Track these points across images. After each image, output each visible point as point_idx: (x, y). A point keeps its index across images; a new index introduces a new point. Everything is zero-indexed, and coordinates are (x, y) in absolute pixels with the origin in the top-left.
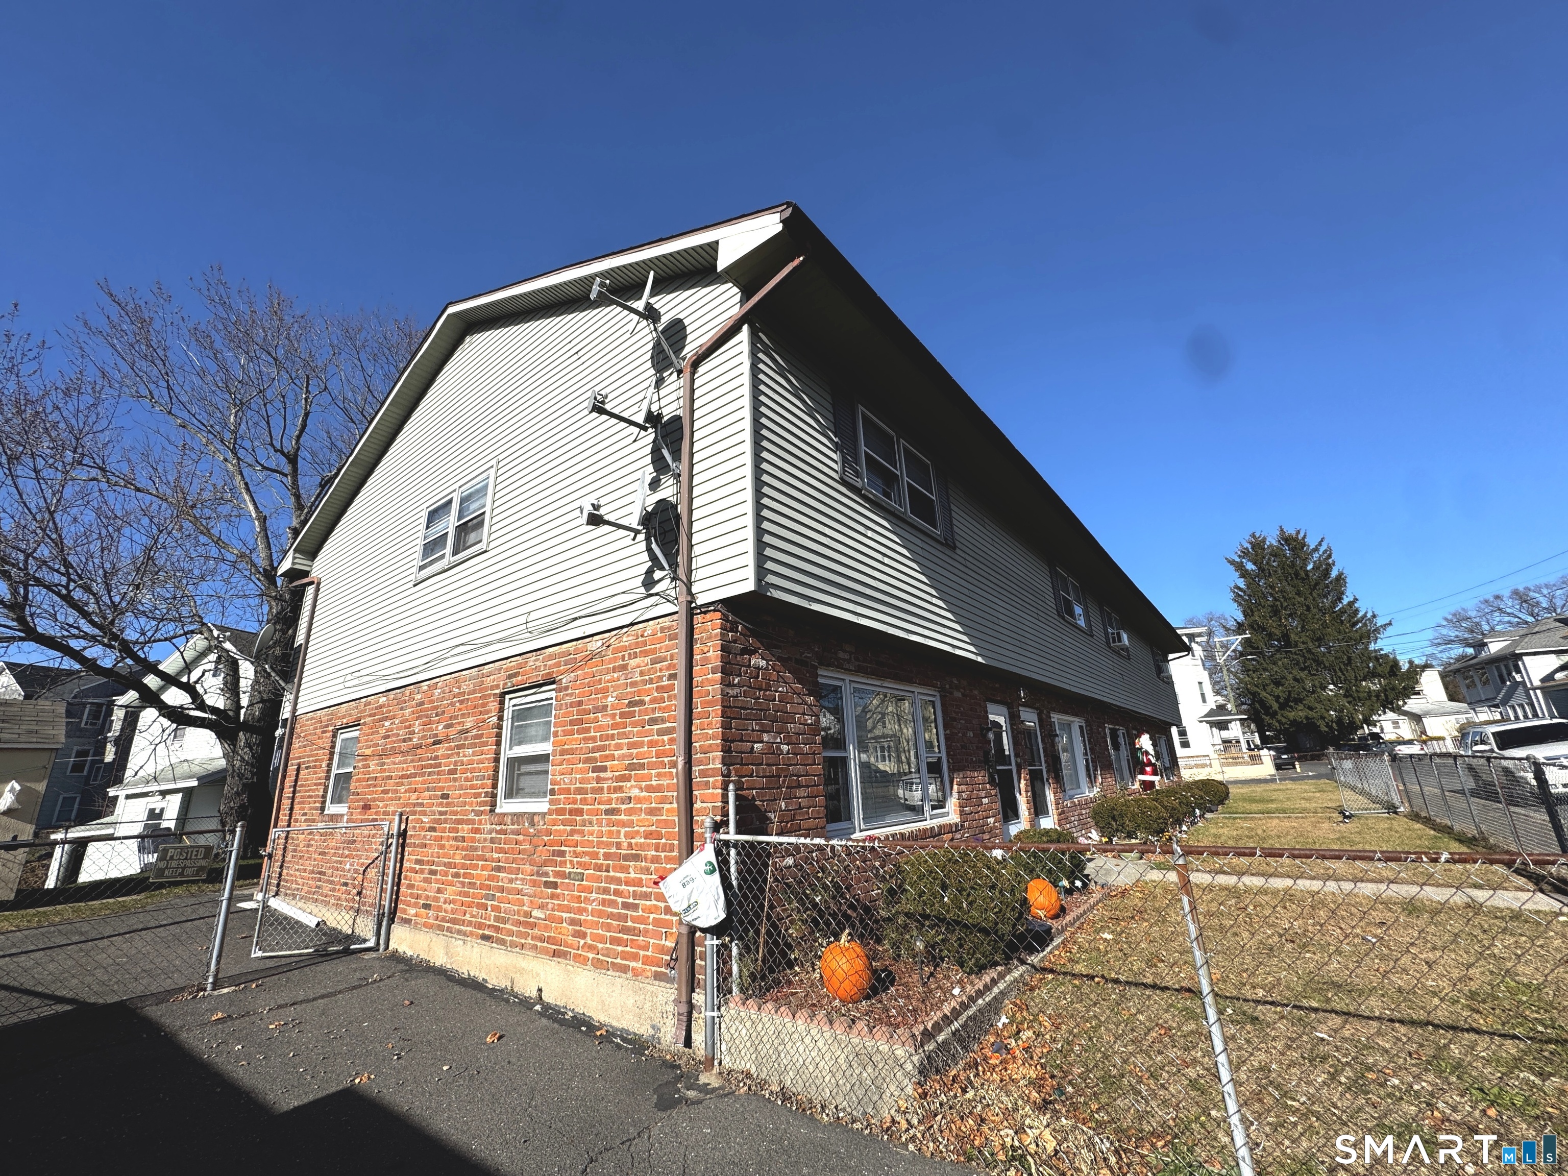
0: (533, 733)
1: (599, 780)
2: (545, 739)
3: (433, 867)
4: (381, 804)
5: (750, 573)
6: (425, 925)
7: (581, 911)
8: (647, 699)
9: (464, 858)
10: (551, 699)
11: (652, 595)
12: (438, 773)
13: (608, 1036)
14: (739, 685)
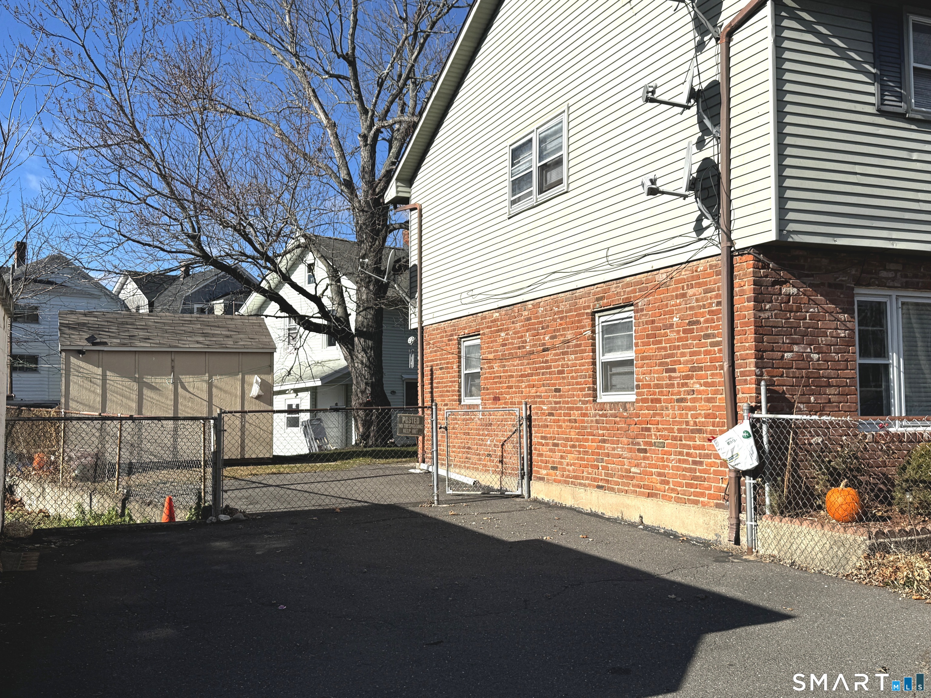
0: (620, 343)
1: (670, 378)
2: (629, 348)
3: (555, 441)
4: (508, 397)
5: (772, 225)
6: (555, 481)
7: (664, 467)
8: (702, 320)
9: (578, 433)
10: (631, 317)
11: (701, 239)
12: (550, 373)
13: (688, 540)
14: (770, 310)
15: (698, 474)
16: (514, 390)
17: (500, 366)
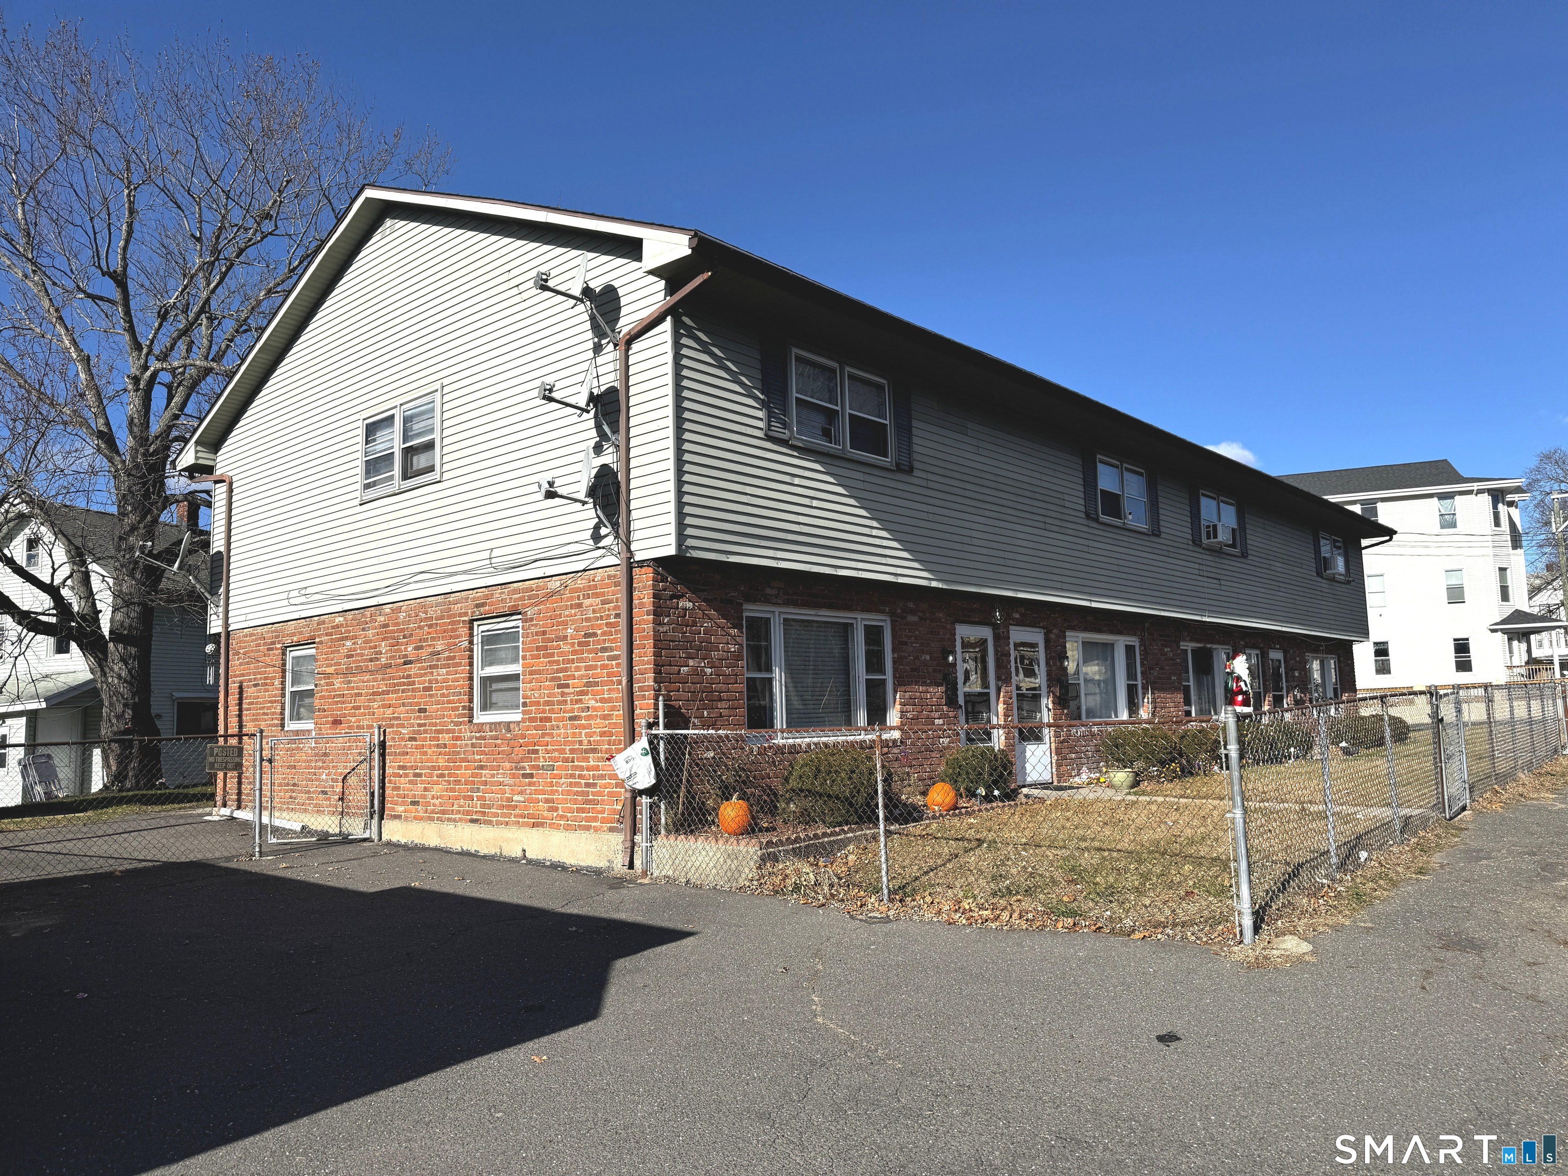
0: (504, 656)
1: (563, 694)
2: (515, 660)
3: (417, 771)
4: (353, 719)
5: (672, 539)
6: (415, 818)
7: (553, 792)
8: (599, 632)
9: (448, 761)
10: (518, 627)
11: (599, 548)
12: (413, 690)
13: (578, 871)
14: (668, 624)
15: (591, 797)
16: (362, 711)
17: (341, 683)
